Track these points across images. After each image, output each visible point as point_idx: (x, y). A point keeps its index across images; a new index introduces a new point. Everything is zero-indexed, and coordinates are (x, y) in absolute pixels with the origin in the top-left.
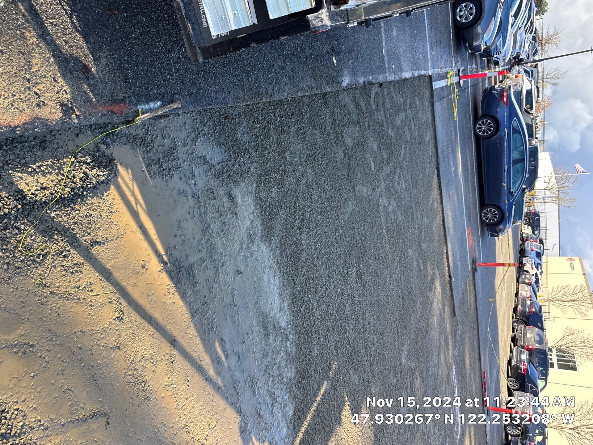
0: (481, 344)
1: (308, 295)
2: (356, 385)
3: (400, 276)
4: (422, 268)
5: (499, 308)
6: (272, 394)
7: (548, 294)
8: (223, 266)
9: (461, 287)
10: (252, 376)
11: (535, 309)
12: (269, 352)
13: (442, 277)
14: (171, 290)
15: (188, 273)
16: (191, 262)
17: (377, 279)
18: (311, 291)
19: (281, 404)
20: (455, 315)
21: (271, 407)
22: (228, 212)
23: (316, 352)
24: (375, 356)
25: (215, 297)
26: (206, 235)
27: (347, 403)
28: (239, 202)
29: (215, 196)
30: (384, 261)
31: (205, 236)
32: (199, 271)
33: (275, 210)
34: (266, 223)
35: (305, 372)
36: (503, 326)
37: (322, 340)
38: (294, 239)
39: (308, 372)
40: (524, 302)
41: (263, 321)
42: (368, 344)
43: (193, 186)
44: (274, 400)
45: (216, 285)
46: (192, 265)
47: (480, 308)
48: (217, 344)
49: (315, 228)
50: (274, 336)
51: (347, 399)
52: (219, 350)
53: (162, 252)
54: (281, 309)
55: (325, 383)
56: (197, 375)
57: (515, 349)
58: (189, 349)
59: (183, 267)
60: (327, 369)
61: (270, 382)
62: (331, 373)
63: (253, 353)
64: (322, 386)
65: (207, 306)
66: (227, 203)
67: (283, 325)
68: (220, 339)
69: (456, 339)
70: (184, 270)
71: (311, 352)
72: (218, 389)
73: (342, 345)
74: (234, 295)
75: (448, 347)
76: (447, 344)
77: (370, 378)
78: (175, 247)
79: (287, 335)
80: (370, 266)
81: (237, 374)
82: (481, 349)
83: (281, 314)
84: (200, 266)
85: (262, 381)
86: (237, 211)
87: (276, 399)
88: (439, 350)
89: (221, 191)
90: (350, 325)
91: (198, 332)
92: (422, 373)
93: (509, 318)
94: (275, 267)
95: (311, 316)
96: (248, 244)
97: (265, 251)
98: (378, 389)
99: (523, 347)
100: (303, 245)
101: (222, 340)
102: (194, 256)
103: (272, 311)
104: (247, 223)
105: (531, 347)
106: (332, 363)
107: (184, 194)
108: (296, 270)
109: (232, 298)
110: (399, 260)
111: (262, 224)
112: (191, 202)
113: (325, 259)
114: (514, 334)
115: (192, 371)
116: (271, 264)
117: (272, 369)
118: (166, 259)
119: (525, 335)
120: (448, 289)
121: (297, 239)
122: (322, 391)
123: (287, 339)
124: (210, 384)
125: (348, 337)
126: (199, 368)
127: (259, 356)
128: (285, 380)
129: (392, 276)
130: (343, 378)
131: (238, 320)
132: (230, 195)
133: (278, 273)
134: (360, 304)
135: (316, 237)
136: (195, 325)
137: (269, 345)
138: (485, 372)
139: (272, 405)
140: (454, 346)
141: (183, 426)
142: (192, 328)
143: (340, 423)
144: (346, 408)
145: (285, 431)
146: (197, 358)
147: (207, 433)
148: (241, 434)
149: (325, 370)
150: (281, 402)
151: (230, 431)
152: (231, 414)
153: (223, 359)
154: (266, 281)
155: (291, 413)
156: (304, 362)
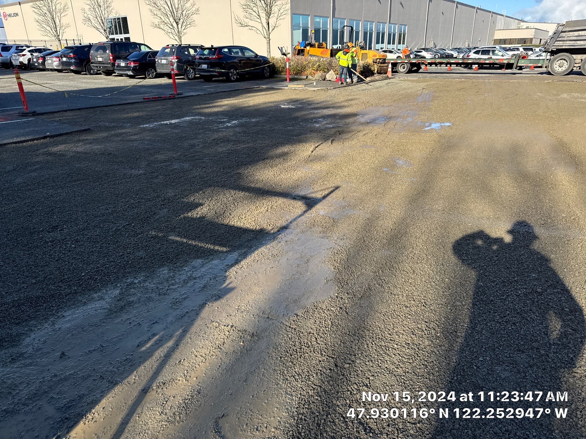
0: (116, 103)
1: (83, 276)
2: (169, 211)
3: (50, 188)
4: (38, 166)
5: (77, 87)
6: (185, 282)
7: (52, 41)
8: (56, 376)
9: (56, 125)
10: (171, 305)
11: (71, 52)
12: (146, 297)
13: (46, 145)
14: (90, 417)
16: (55, 411)
17: (56, 210)
18: (77, 274)
19: (193, 271)
20: (89, 129)
21: (196, 279)
23: (142, 253)
24: (139, 198)
25: (94, 369)
26: (18, 409)
27: (186, 215)
30: (33, 207)
35: (162, 258)
36: (96, 83)
37: (129, 251)
39: (161, 255)
40: (66, 64)
41: (116, 312)
42: (128, 207)
44: (190, 278)
45: (80, 374)
46: (59, 409)
47: (79, 106)
48: (144, 348)
50: (129, 297)
51: (182, 216)
52: (148, 345)
54: (102, 298)
55: (171, 237)
56: (174, 356)
57: (117, 72)
59: (61, 417)
60: (156, 240)
61: (175, 287)
62: (160, 235)
63: (148, 311)
64: (173, 240)
65: (104, 374)
67: (118, 291)
68: (138, 348)
69: (114, 127)
71: (142, 258)
72: (185, 332)
73: (132, 231)
74: (89, 351)
75: (123, 133)
76: (121, 134)
77: (160, 199)
79: (127, 285)
80: (41, 220)
81: (170, 319)
82: (121, 103)
83: (106, 297)
84: (58, 400)
85: (175, 295)
87: (189, 278)
88: (127, 141)
90: (111, 227)
91: (132, 371)
92: (151, 154)
93: (86, 78)
94: (53, 319)
95: (106, 267)
96: (25, 359)
99: (113, 65)
100: (21, 297)
101: (138, 346)
102: (46, 411)
103: (104, 307)
105: (111, 58)
106: (150, 236)
108: (54, 297)
109: (94, 352)
113: (37, 269)
114: (102, 73)
115: (172, 362)
116: (49, 325)
117: (162, 289)
119: (100, 62)
120: (60, 138)
121: (13, 306)
122: (178, 239)
123: (132, 283)
124: (182, 340)
125: (123, 227)
127: (151, 304)
128: (171, 274)
129: (51, 195)
130: (163, 223)
131: (117, 337)
133: (59, 314)
134: (87, 222)
136: (127, 377)
137: (140, 299)
138: (144, 99)
139: (195, 279)
140: (122, 127)
141: (219, 350)
142: (129, 379)
143: (204, 217)
144: (190, 215)
145: (215, 262)
146: (159, 362)
147: (223, 327)
148: (221, 298)
149: (158, 241)
150: (191, 272)
151: (219, 308)
152: (206, 312)
153: (157, 337)
154: (70, 324)
155: (200, 261)
156: (153, 262)
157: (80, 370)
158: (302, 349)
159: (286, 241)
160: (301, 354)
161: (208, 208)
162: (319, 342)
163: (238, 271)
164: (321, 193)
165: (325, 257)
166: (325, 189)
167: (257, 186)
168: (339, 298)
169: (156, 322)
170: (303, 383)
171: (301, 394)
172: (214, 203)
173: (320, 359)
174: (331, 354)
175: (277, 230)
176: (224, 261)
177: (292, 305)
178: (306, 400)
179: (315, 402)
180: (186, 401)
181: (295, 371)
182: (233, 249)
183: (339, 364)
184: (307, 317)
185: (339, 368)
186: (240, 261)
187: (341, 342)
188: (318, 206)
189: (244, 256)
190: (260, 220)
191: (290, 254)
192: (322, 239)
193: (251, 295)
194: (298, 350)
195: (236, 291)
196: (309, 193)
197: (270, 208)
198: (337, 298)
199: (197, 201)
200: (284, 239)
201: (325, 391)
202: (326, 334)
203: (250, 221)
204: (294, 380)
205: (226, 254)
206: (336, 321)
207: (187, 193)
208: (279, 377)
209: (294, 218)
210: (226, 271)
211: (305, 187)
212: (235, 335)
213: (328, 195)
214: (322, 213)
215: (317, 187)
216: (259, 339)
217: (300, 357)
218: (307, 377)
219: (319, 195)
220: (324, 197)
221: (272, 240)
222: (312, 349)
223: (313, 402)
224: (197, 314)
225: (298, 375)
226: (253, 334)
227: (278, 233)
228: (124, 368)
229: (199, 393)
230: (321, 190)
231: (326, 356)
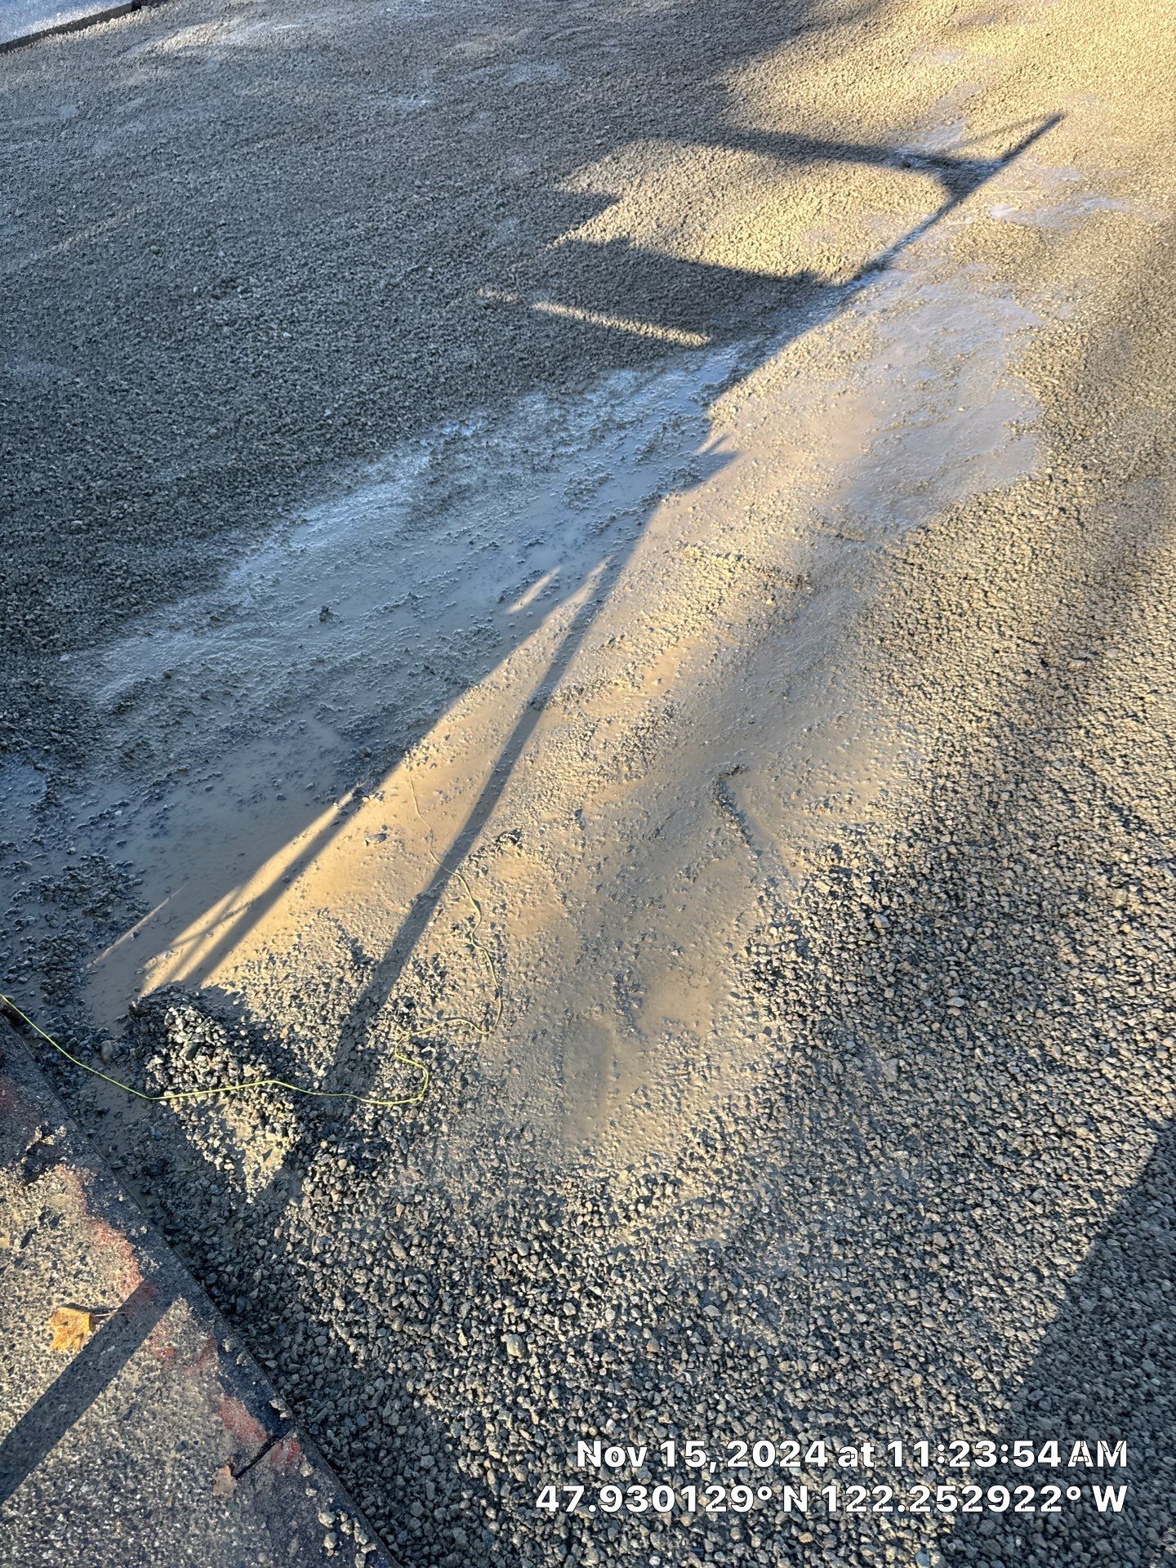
1: (328, 417)
2: (523, 222)
3: (186, 167)
4: (139, 101)
6: (597, 437)
8: (321, 661)
10: (566, 499)
12: (501, 476)
14: (420, 756)
15: (365, 736)
16: (338, 738)
17: (219, 232)
18: (313, 413)
19: (613, 406)
21: (625, 428)
22: (170, 699)
23: (466, 354)
24: (432, 188)
25: (407, 650)
26: (254, 729)
27: (572, 235)
28: (132, 682)
29: (138, 745)
30: (158, 225)
31: (259, 732)
32: (353, 712)
33: (119, 580)
34: (163, 591)
35: (525, 366)
37: (432, 346)
38: (183, 501)
39: (521, 359)
41: (430, 514)
42: (408, 216)
43: (132, 809)
44: (611, 426)
45: (376, 661)
46: (344, 734)
48: (516, 607)
49: (129, 453)
50: (458, 475)
51: (562, 238)
52: (527, 599)
53: (335, 810)
54: (388, 478)
55: (538, 306)
56: (595, 628)
58: (544, 667)
59: (354, 752)
60: (501, 313)
61: (571, 450)
62: (509, 298)
63: (512, 514)
64: (546, 314)
65: (433, 663)
66: (145, 712)
67: (425, 460)
68: (502, 605)
70: (362, 747)
71: (471, 366)
72: (615, 569)
73: (432, 288)
74: (386, 608)
77: (492, 187)
78: (310, 788)
79: (446, 443)
80: (187, 262)
81: (571, 534)
83: (399, 473)
84: (339, 715)
85: (573, 472)
86: (157, 677)
87: (605, 423)
89: (118, 737)
90: (372, 278)
91: (498, 660)
92: (443, 38)
94: (281, 527)
95: (381, 393)
96: (241, 619)
97: (245, 568)
98: (517, 160)
100: (192, 471)
101: (502, 599)
102: (319, 738)
103: (399, 501)
104: (181, 640)
106: (482, 303)
107: (162, 822)
108: (269, 471)
109: (398, 611)
110: (139, 180)
111: (172, 600)
112: (177, 797)
113: (212, 400)
115: (591, 641)
116: (275, 541)
117: (538, 454)
118: (348, 797)
121: (180, 494)
122: (560, 309)
123: (457, 438)
124: (609, 589)
125: (406, 276)
126: (579, 628)
127: (516, 497)
128: (557, 413)
129: (195, 189)
130: (512, 262)
131: (446, 577)
132: (120, 710)
133: (294, 516)
134: (306, 264)
135: (155, 442)
136: (488, 672)
137: (485, 482)
139: (621, 427)
141: (710, 616)
142: (493, 676)
143: (624, 241)
144: (584, 235)
145: (672, 378)
146: (558, 640)
147: (714, 558)
148: (700, 481)
149: (507, 317)
150: (608, 409)
151: (698, 508)
152: (662, 518)
153: (545, 580)
154: (325, 541)
155: (628, 375)
156: (503, 377)
157: (374, 652)
158: (944, 621)
159: (884, 311)
160: (940, 631)
161: (633, 209)
162: (993, 602)
163: (742, 403)
164: (996, 141)
165: (1010, 356)
166: (1012, 127)
167: (783, 127)
168: (1057, 483)
169: (537, 542)
170: (946, 704)
171: (940, 729)
172: (649, 194)
173: (996, 646)
174: (1031, 635)
175: (852, 275)
176: (698, 375)
177: (908, 501)
178: (957, 745)
179: (983, 749)
180: (641, 733)
181: (923, 675)
182: (722, 337)
183: (1055, 660)
184: (957, 533)
185: (1053, 671)
186: (746, 373)
187: (1061, 602)
188: (987, 191)
189: (757, 357)
190: (796, 243)
191: (899, 350)
192: (1001, 301)
193: (785, 473)
194: (931, 621)
195: (739, 461)
196: (955, 146)
197: (826, 202)
198: (1051, 480)
199: (598, 188)
200: (878, 304)
201: (1011, 726)
202: (1014, 580)
203: (765, 247)
204: (923, 697)
205: (700, 354)
206: (1048, 546)
207: (565, 164)
208: (877, 688)
209: (906, 232)
210: (706, 405)
211: (943, 123)
212: (749, 580)
213: (1021, 147)
214: (999, 211)
215: (982, 123)
216: (817, 591)
217: (938, 640)
218: (958, 689)
219: (990, 151)
220: (1009, 157)
221: (839, 308)
222: (973, 621)
223: (977, 751)
224: (640, 524)
225: (932, 683)
226: (799, 578)
227: (858, 284)
228: (478, 651)
229: (671, 716)
230: (996, 133)
231: (1015, 639)
